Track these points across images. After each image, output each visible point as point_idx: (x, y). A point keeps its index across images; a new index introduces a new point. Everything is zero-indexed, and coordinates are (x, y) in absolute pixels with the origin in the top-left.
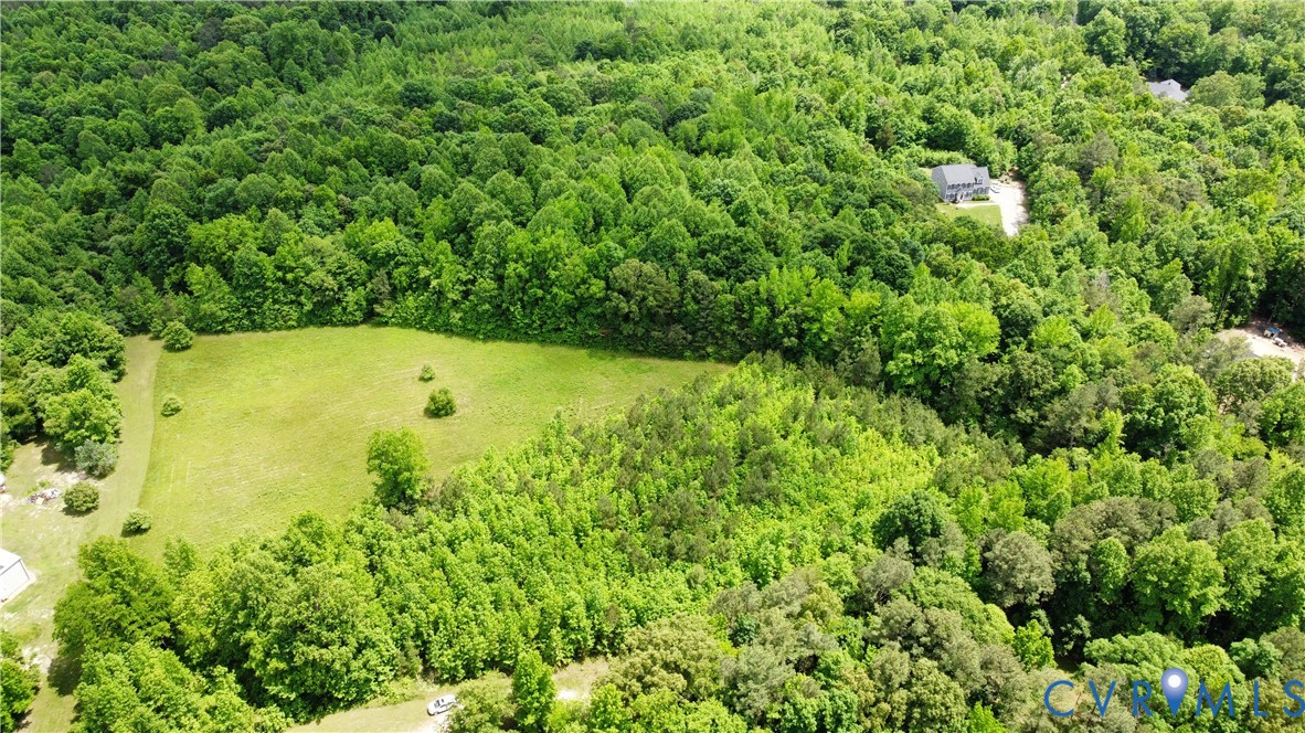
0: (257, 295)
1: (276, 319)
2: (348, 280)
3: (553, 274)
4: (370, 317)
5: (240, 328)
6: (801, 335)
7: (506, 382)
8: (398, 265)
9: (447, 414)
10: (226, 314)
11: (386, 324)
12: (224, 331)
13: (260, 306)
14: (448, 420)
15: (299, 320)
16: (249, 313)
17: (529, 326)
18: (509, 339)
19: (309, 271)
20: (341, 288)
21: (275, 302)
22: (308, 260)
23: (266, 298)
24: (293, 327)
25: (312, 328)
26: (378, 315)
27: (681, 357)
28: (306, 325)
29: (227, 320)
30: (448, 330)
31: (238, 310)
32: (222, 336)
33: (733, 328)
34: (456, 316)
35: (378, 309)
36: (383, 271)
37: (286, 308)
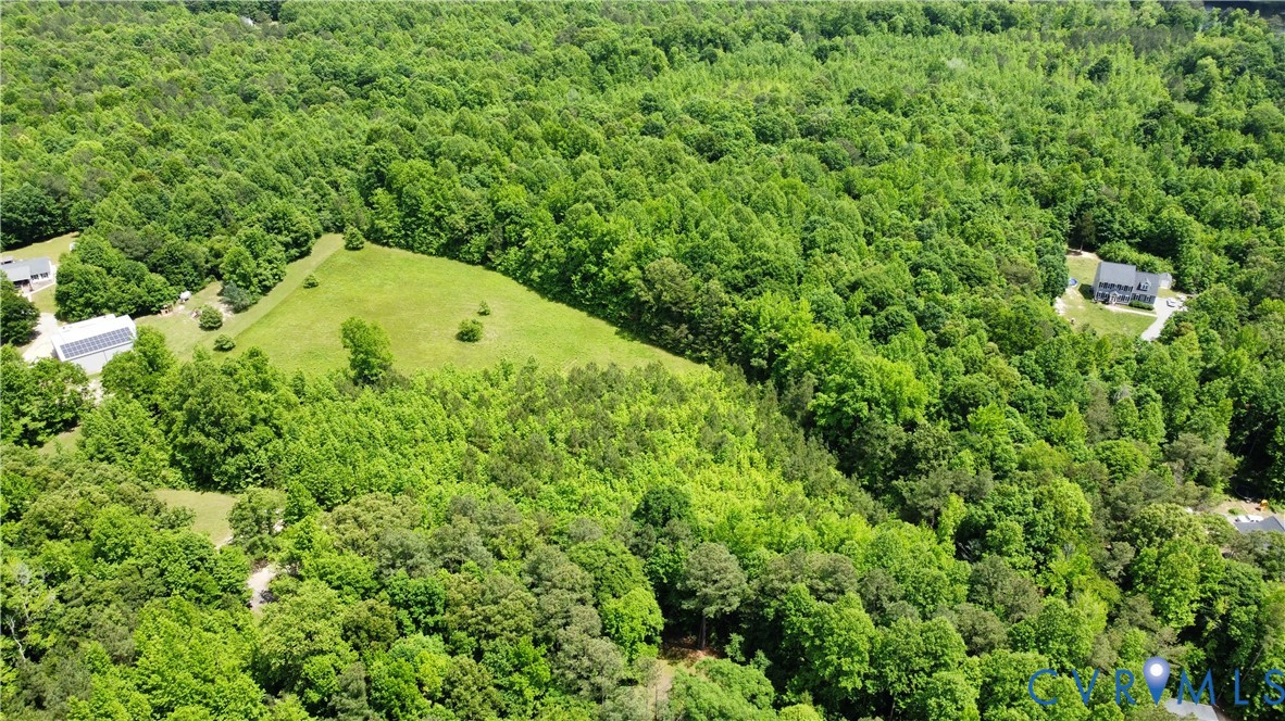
0: (413, 222)
1: (421, 245)
2: (478, 226)
3: (606, 255)
4: (485, 262)
5: (398, 245)
6: (771, 358)
7: (535, 333)
8: (511, 222)
9: (469, 340)
10: (391, 231)
11: (494, 269)
12: (387, 244)
13: (413, 231)
14: (468, 344)
15: (437, 250)
16: (406, 235)
17: (583, 296)
18: (569, 305)
19: (452, 212)
20: (470, 232)
21: (425, 231)
22: (453, 205)
23: (419, 226)
24: (431, 254)
25: (445, 258)
26: (490, 260)
27: (681, 353)
28: (442, 256)
29: (390, 237)
30: (528, 283)
31: (399, 231)
32: (386, 248)
33: (727, 339)
34: (535, 274)
35: (490, 255)
36: (501, 225)
37: (431, 238)
